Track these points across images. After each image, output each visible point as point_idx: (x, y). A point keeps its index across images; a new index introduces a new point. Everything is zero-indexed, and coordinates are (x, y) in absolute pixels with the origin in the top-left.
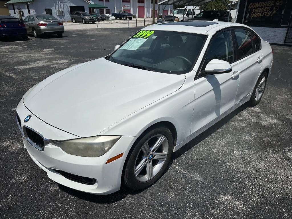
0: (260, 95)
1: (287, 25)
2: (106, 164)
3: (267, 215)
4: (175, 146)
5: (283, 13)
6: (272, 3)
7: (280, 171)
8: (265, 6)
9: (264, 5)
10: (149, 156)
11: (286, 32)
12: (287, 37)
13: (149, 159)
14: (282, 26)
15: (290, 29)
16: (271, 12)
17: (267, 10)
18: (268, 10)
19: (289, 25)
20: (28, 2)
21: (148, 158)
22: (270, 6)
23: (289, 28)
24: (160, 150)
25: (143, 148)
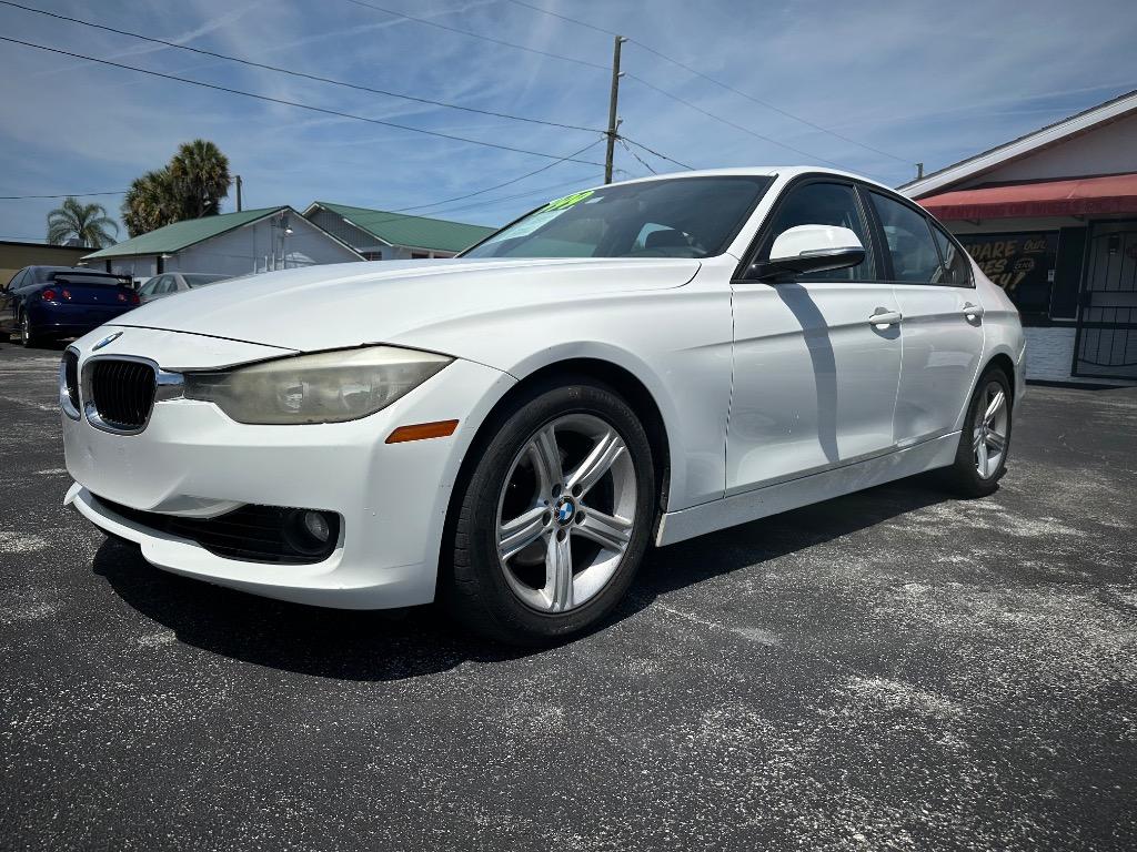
0: (994, 461)
1: (1074, 318)
2: (388, 441)
3: (1058, 727)
4: (665, 516)
5: (1051, 279)
6: (1009, 247)
7: (1093, 631)
8: (985, 256)
9: (983, 253)
10: (560, 505)
11: (1074, 339)
12: (1081, 356)
13: (557, 514)
14: (1054, 319)
15: (1084, 330)
16: (1009, 278)
17: (995, 270)
18: (999, 271)
19: (1081, 317)
20: (162, 253)
21: (553, 510)
22: (1003, 258)
23: (1080, 326)
24: (601, 495)
25: (533, 444)
